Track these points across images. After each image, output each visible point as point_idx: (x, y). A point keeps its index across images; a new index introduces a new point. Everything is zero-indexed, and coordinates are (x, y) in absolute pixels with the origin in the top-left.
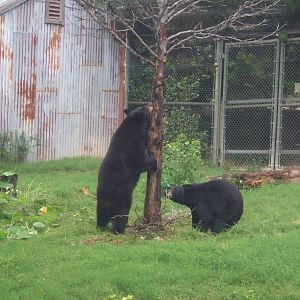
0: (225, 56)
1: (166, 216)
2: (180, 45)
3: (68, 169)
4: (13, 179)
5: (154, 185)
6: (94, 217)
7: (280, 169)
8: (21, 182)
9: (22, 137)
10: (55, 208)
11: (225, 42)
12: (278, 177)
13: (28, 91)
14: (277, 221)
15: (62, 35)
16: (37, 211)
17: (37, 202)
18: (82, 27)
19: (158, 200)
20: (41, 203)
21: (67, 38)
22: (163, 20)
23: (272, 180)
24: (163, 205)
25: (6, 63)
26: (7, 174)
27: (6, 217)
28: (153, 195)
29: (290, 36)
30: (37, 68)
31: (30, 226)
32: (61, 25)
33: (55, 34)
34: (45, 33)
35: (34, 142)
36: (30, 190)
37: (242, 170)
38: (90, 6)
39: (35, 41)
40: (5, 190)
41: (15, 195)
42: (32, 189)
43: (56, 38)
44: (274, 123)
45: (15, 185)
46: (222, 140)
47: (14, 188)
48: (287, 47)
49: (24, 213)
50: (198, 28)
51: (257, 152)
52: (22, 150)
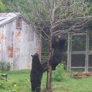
0: (71, 38)
1: (53, 87)
2: (57, 35)
3: (23, 73)
4: (6, 76)
5: (49, 78)
6: (31, 88)
7: (88, 73)
8: (8, 77)
9: (9, 63)
10: (19, 85)
11: (71, 34)
12: (88, 75)
13: (11, 49)
14: (87, 89)
15: (21, 32)
16: (13, 86)
17: (13, 83)
18: (27, 30)
19: (50, 82)
20: (15, 83)
21: (23, 33)
22: (52, 28)
23: (86, 76)
24: (52, 84)
25: (4, 41)
26: (4, 74)
27: (4, 88)
28: (49, 81)
29: (90, 32)
30: (14, 42)
31: (11, 91)
32: (21, 29)
33: (19, 32)
34: (16, 31)
35: (12, 65)
36: (11, 79)
37: (76, 73)
38: (30, 23)
39: (13, 34)
40: (3, 79)
41: (6, 81)
42: (12, 79)
43: (19, 33)
44: (86, 58)
45: (6, 78)
46: (70, 64)
47: (6, 79)
48: (90, 36)
49: (9, 87)
50: (63, 30)
51: (81, 67)
52: (9, 67)
